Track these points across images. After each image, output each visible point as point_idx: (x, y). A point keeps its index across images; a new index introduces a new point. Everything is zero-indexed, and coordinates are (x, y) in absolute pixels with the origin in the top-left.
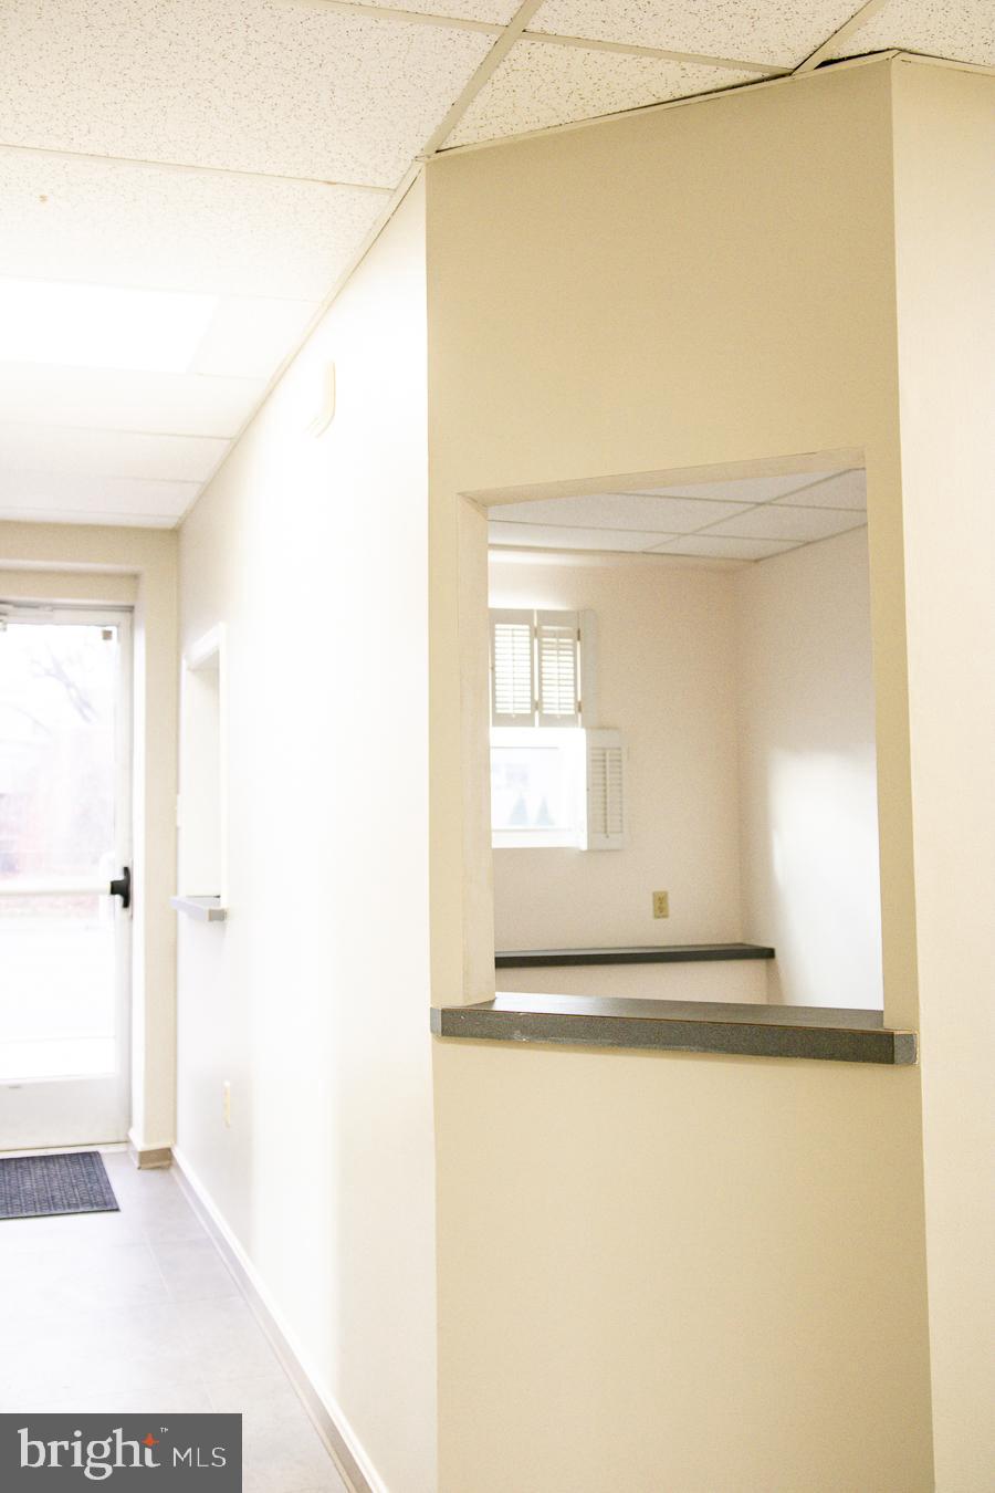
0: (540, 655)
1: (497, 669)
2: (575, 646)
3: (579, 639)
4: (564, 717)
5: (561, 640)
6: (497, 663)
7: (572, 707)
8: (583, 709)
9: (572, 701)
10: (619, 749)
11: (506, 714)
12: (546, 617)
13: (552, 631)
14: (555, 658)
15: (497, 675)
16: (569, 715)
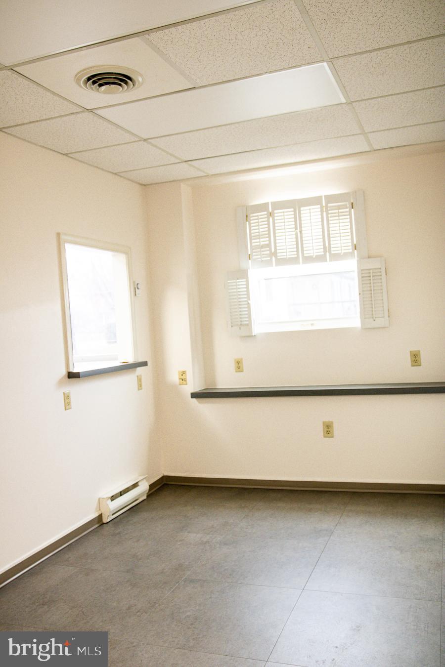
0: (328, 220)
1: (303, 232)
2: (350, 212)
3: (352, 208)
4: (345, 254)
5: (340, 211)
6: (303, 229)
7: (351, 247)
8: (357, 248)
9: (350, 244)
10: (380, 268)
11: (310, 256)
12: (330, 199)
13: (335, 206)
14: (337, 221)
15: (304, 236)
16: (349, 253)
